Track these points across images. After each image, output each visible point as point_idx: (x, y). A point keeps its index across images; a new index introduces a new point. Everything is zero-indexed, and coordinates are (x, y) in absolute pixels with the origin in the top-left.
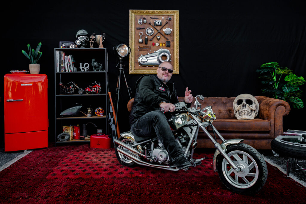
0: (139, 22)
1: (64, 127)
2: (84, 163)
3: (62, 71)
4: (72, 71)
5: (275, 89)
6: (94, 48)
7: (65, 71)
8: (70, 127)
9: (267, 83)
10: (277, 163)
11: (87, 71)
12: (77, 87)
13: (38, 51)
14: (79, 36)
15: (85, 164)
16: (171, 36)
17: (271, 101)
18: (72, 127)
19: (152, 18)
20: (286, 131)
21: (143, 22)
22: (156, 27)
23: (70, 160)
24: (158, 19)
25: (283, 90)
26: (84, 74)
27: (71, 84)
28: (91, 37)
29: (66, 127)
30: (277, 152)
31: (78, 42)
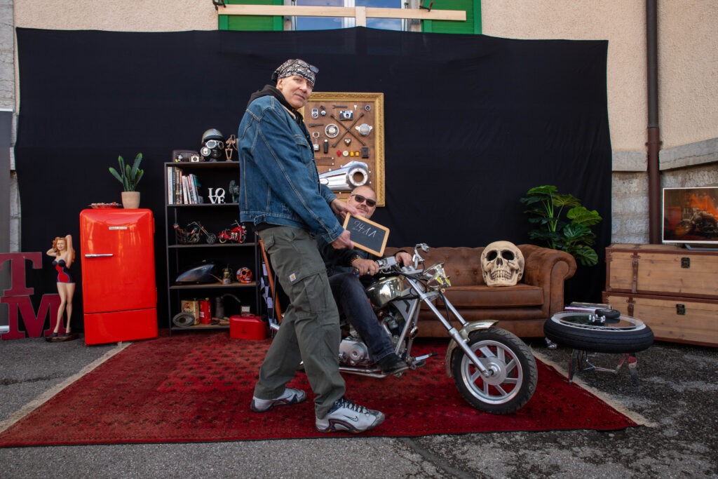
0: (313, 113)
1: (184, 303)
2: (221, 364)
3: (178, 203)
4: (196, 203)
5: (552, 232)
6: (233, 160)
7: (183, 203)
8: (194, 303)
9: (538, 221)
10: (553, 360)
11: (221, 202)
12: (205, 231)
13: (136, 168)
14: (206, 140)
15: (223, 366)
16: (370, 138)
17: (544, 254)
18: (197, 302)
19: (335, 107)
20: (569, 305)
21: (320, 114)
22: (343, 123)
23: (196, 360)
24: (346, 107)
25: (565, 234)
26: (217, 208)
27: (193, 227)
28: (227, 142)
29: (186, 302)
30: (553, 341)
31: (205, 151)
